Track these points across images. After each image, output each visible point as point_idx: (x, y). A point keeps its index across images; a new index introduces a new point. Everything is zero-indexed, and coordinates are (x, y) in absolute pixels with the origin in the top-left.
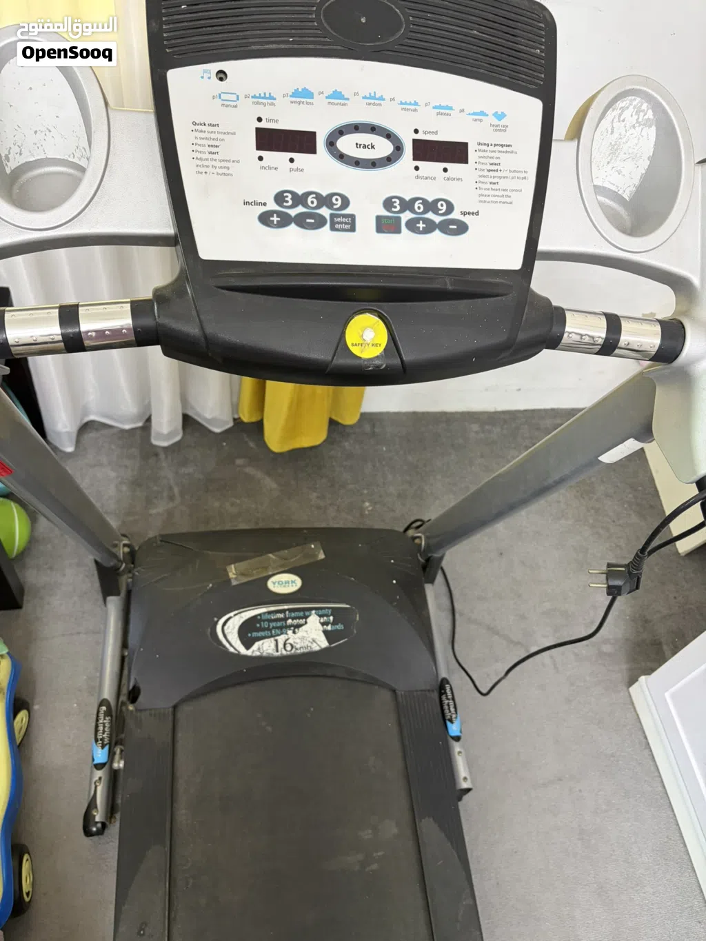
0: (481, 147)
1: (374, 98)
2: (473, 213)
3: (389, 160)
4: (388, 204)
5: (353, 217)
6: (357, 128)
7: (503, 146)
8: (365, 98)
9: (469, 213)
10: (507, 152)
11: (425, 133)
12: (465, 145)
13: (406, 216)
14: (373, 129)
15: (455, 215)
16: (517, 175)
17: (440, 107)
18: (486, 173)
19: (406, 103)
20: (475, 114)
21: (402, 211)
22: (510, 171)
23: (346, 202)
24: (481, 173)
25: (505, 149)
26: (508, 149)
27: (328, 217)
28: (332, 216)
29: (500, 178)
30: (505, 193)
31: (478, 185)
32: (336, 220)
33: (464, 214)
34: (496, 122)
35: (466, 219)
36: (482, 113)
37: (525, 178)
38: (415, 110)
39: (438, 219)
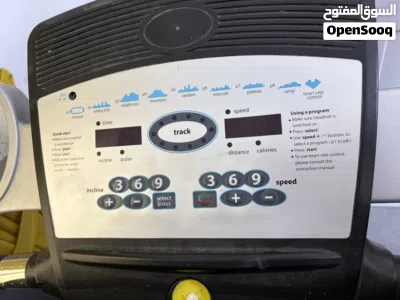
0: (294, 116)
1: (189, 90)
2: (290, 182)
3: (203, 141)
4: (204, 180)
5: (172, 195)
6: (174, 118)
7: (319, 112)
8: (181, 91)
9: (286, 182)
10: (324, 117)
11: (236, 112)
12: (278, 117)
13: (221, 190)
14: (189, 117)
15: (271, 185)
16: (337, 138)
17: (250, 86)
18: (302, 140)
19: (217, 89)
20: (286, 86)
21: (216, 186)
22: (329, 136)
23: (166, 182)
24: (297, 141)
25: (322, 114)
26: (326, 114)
27: (151, 197)
28: (155, 196)
29: (318, 143)
30: (324, 158)
31: (293, 153)
32: (159, 199)
33: (280, 183)
34: (309, 89)
35: (283, 188)
36: (295, 84)
37: (347, 141)
38: (226, 93)
39: (252, 191)
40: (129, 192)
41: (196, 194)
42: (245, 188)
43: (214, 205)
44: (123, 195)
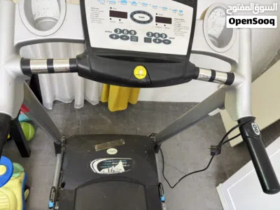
0: (175, 20)
1: (145, 4)
2: (173, 38)
3: (149, 22)
4: (148, 34)
5: (137, 37)
6: (139, 12)
8: (142, 4)
11: (159, 15)
13: (153, 38)
14: (144, 13)
15: (167, 38)
17: (164, 8)
18: (177, 27)
19: (154, 6)
20: (174, 10)
21: (152, 36)
22: (184, 27)
23: (135, 33)
24: (175, 27)
26: (183, 21)
27: (130, 37)
29: (181, 28)
30: (182, 33)
32: (132, 38)
33: (170, 38)
34: (180, 13)
36: (176, 10)
37: (188, 29)
38: (157, 8)
39: (162, 39)
40: (122, 34)
41: (145, 38)
42: (160, 38)
43: (150, 42)
44: (120, 35)
